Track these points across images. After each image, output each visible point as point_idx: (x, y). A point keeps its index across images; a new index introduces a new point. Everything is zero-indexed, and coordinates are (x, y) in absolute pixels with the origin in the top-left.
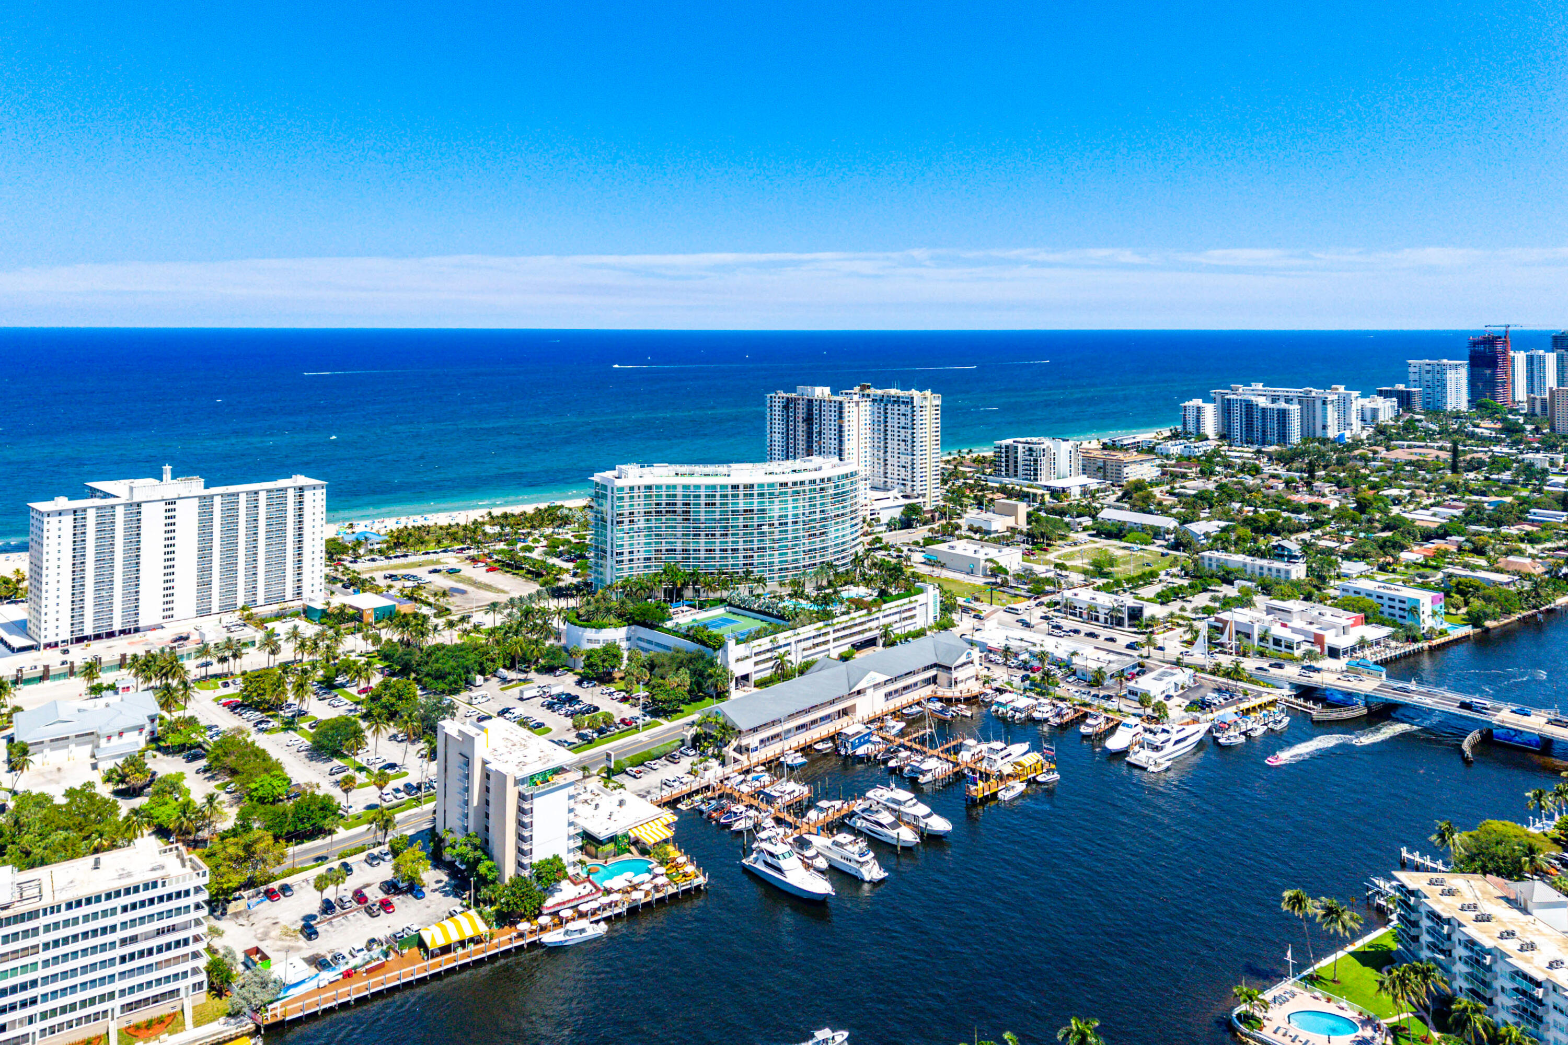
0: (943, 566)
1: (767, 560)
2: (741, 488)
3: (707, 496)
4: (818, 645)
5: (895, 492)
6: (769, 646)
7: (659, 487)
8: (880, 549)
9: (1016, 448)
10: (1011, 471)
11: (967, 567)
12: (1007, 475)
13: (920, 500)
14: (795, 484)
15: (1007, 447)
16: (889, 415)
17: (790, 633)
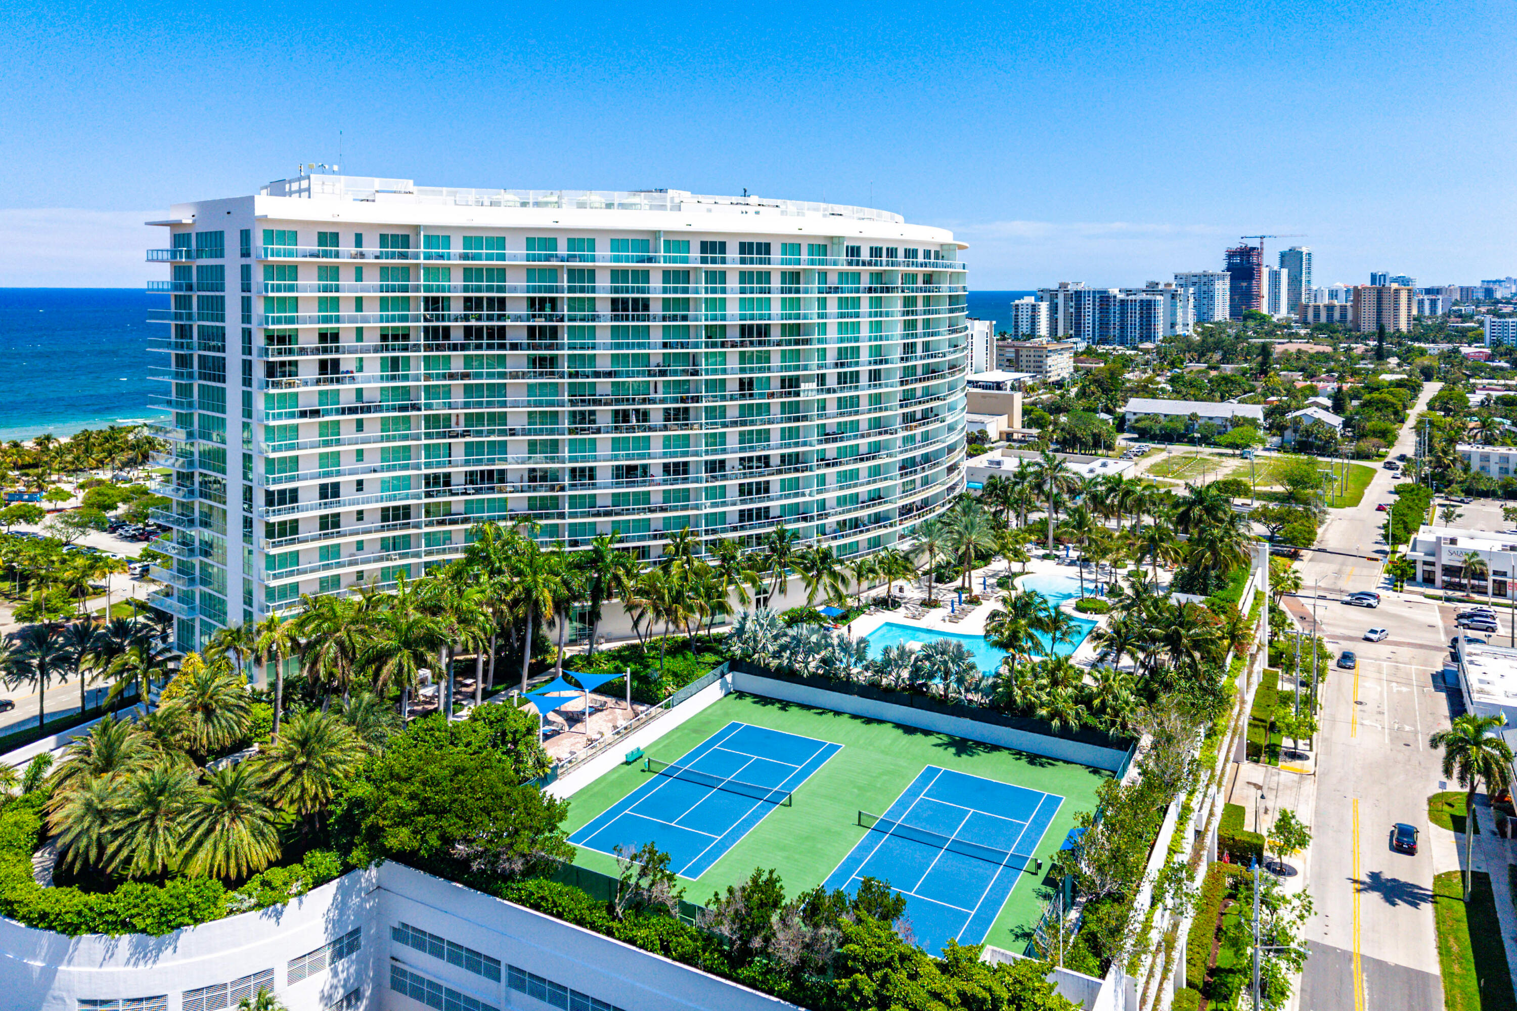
2: (732, 252)
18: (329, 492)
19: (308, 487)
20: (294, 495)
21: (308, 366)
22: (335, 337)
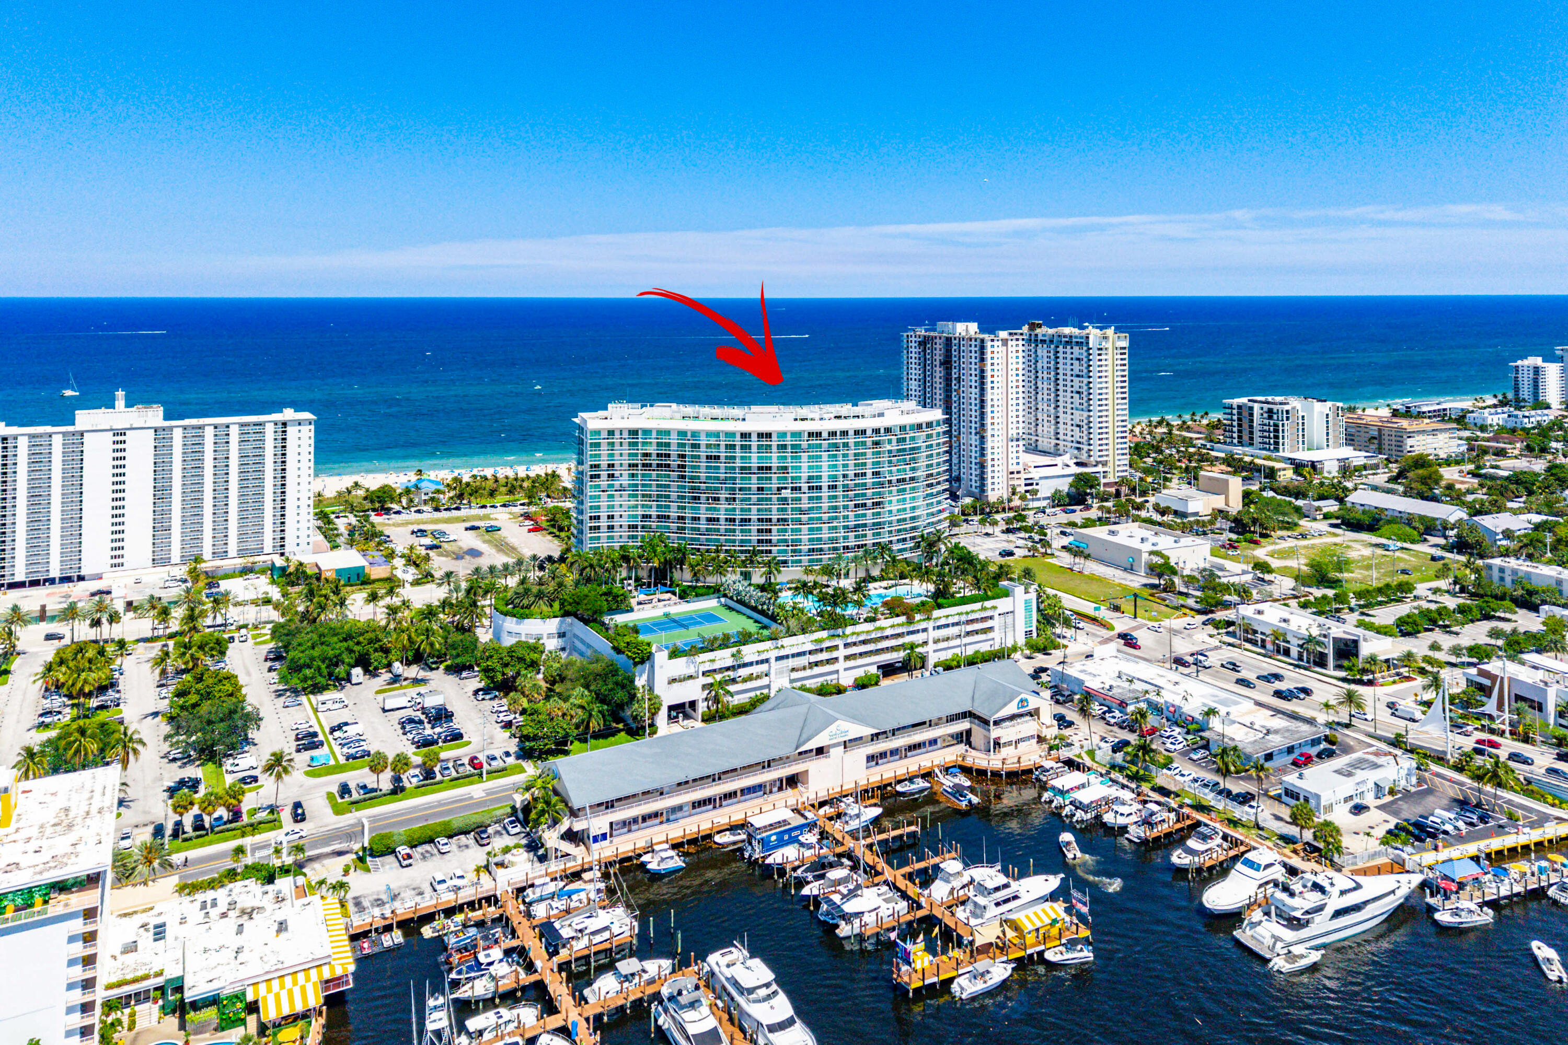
0: (1087, 557)
1: (789, 536)
2: (754, 437)
3: (708, 446)
4: (817, 664)
5: (1066, 458)
6: (729, 662)
7: (647, 432)
8: (1019, 529)
9: (1251, 408)
10: (1246, 438)
11: (1126, 561)
12: (1241, 443)
13: (1100, 468)
14: (833, 434)
15: (1239, 407)
16: (1061, 360)
17: (768, 644)
18: (611, 517)
19: (604, 515)
20: (599, 517)
21: (604, 475)
22: (613, 465)
